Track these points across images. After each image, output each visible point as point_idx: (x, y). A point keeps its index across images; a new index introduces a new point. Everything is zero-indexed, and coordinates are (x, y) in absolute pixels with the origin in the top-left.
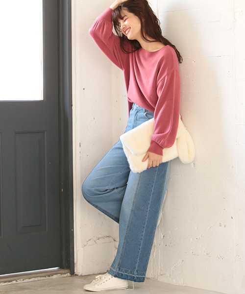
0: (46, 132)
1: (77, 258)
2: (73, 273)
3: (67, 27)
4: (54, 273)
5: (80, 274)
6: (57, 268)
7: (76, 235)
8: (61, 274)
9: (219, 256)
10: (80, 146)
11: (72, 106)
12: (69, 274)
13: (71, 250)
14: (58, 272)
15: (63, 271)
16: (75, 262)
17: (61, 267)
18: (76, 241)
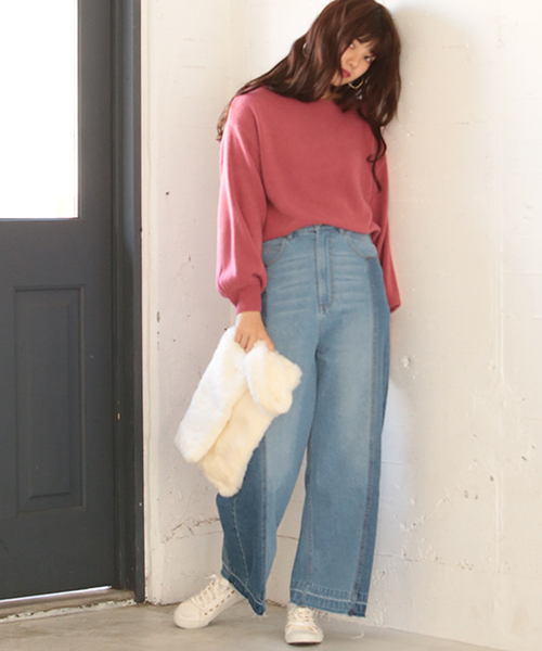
0: (82, 289)
1: (151, 565)
2: (140, 599)
3: (132, 58)
4: (99, 598)
5: (156, 602)
6: (107, 587)
7: (149, 516)
8: (116, 600)
9: (463, 563)
10: (158, 319)
11: (141, 230)
12: (132, 601)
13: (138, 549)
14: (108, 597)
15: (119, 595)
16: (146, 575)
17: (116, 586)
18: (149, 528)
